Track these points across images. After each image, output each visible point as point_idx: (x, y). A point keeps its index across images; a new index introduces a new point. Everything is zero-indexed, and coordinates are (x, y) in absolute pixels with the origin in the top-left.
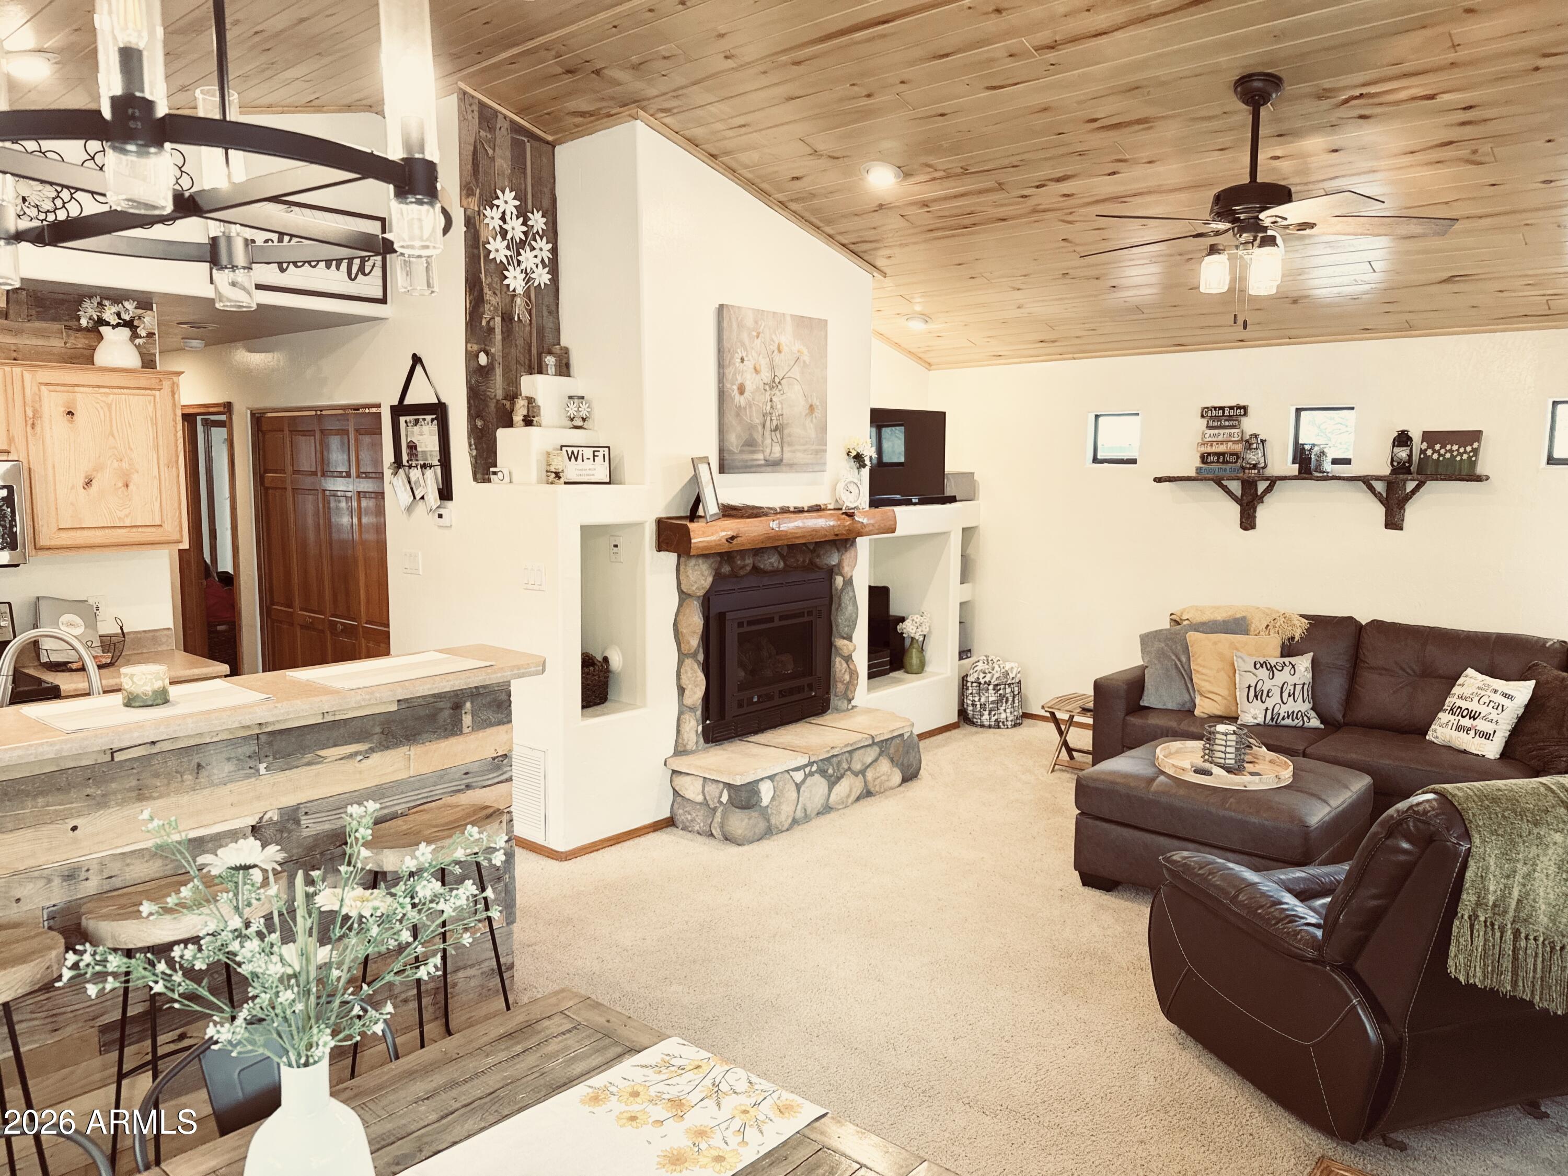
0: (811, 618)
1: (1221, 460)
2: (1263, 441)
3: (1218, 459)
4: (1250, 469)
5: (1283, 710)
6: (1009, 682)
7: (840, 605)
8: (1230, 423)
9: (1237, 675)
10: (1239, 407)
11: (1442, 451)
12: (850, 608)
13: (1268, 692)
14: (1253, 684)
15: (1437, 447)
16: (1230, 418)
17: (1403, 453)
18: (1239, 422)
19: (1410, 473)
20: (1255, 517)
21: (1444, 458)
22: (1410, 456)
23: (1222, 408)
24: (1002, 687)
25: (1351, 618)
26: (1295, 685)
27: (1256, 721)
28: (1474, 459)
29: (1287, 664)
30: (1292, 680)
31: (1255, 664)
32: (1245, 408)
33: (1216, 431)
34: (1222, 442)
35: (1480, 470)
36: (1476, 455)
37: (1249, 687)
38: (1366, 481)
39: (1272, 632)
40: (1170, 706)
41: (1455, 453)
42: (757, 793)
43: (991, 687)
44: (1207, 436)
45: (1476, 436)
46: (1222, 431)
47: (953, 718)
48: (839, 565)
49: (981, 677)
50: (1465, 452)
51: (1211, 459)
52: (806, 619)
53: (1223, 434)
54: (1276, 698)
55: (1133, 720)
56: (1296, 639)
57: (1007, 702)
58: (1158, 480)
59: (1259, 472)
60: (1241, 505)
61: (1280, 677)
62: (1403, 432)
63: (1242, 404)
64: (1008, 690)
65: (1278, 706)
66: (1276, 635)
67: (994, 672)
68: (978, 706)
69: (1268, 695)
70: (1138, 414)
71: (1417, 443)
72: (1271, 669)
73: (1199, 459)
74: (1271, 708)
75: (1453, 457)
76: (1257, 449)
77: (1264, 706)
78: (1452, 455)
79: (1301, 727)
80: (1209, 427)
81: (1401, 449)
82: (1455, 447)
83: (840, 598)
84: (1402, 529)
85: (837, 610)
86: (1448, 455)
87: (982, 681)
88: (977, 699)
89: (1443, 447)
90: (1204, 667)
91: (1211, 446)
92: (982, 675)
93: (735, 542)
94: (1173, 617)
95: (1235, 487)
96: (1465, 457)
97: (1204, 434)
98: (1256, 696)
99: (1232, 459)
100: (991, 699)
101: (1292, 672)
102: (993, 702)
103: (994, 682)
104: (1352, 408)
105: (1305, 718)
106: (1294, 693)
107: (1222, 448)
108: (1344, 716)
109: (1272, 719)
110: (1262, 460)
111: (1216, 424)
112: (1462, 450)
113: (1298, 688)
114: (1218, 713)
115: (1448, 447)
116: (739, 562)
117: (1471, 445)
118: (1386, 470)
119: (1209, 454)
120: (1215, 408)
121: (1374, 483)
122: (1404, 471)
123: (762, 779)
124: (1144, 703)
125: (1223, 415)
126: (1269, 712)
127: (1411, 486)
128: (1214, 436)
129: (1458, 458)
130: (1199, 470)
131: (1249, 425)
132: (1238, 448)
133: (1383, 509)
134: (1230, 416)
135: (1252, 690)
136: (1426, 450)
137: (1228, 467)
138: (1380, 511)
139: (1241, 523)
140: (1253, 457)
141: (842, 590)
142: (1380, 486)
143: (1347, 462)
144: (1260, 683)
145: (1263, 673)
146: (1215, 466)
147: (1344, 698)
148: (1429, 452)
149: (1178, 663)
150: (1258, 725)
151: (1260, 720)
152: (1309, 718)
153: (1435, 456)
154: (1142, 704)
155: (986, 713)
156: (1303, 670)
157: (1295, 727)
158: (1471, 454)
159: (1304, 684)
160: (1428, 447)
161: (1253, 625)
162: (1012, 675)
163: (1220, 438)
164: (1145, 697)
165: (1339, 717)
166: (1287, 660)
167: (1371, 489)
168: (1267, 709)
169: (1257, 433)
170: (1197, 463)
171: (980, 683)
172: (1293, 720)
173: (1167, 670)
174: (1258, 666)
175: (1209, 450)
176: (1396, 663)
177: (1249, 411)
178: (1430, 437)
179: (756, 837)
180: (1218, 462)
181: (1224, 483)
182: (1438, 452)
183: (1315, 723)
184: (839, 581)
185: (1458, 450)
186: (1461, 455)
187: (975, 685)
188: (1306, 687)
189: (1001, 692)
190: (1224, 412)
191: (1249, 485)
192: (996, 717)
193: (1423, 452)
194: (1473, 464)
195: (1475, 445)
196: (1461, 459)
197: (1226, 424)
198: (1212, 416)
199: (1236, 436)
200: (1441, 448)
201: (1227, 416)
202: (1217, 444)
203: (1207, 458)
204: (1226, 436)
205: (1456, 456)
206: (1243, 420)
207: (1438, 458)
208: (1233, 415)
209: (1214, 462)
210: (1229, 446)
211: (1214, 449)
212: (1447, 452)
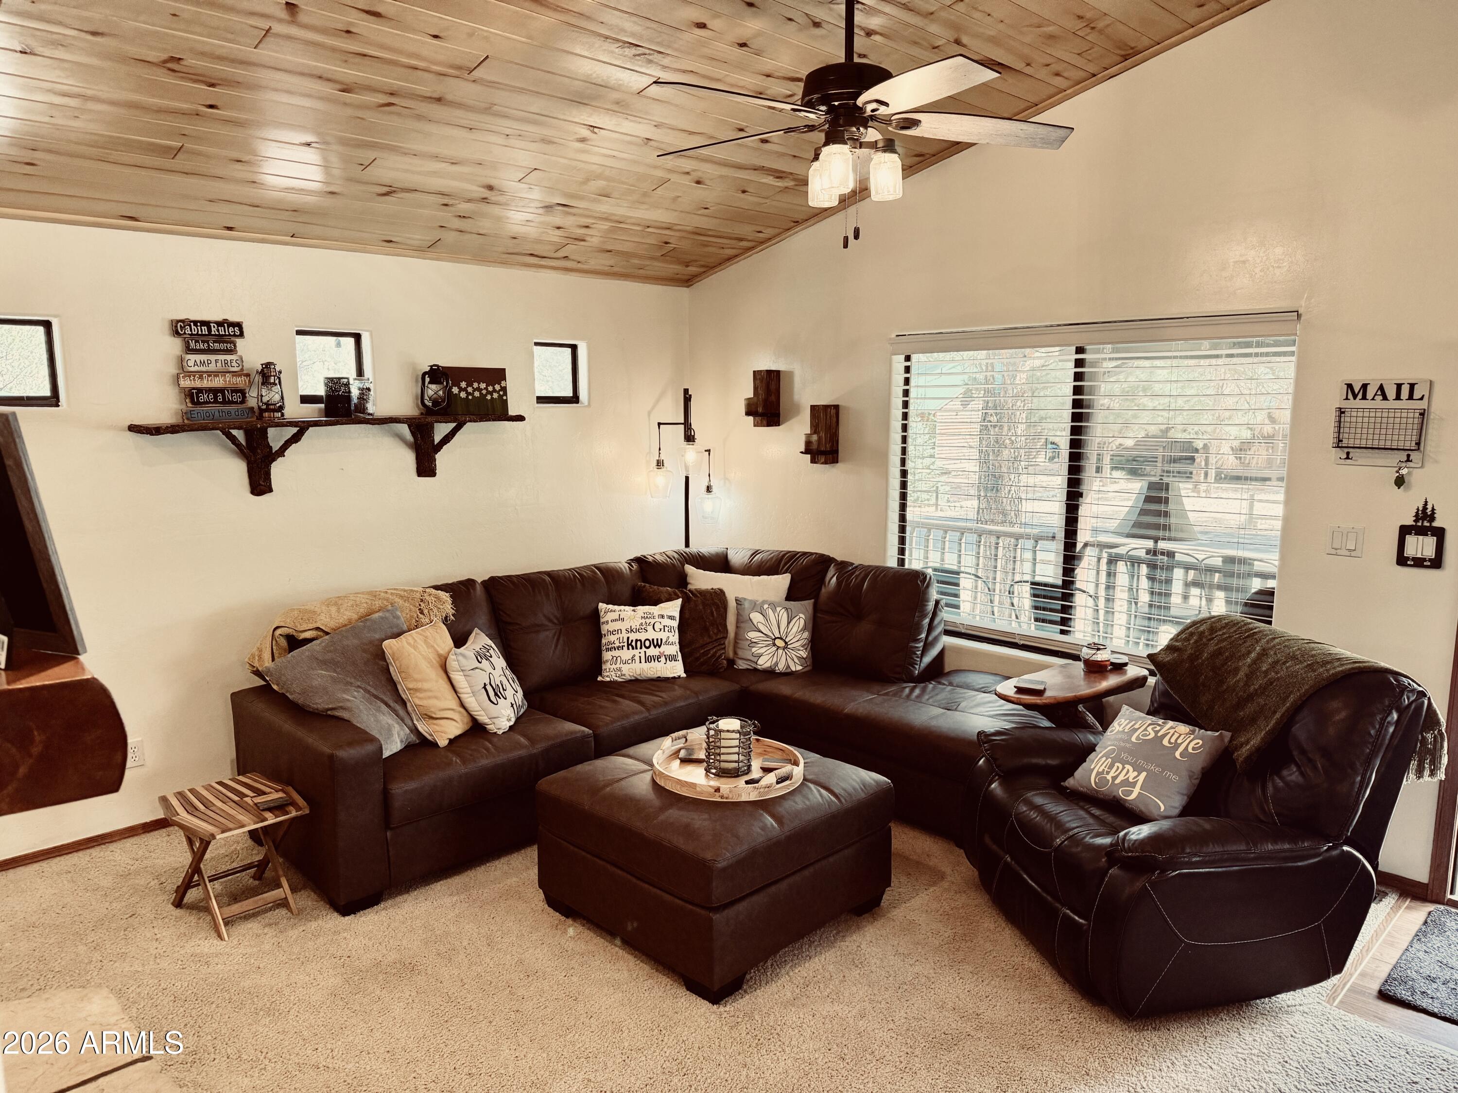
1: (220, 398)
2: (280, 374)
3: (216, 397)
8: (223, 346)
10: (231, 323)
11: (470, 389)
15: (463, 384)
16: (219, 338)
18: (236, 346)
20: (269, 478)
21: (474, 396)
23: (206, 323)
28: (504, 398)
32: (239, 325)
33: (202, 357)
34: (216, 374)
35: (512, 409)
36: (505, 394)
37: (485, 686)
41: (484, 392)
44: (188, 363)
45: (499, 374)
46: (213, 357)
50: (494, 391)
51: (203, 397)
53: (215, 361)
59: (282, 415)
60: (248, 460)
62: (432, 366)
63: (232, 319)
73: (182, 399)
75: (483, 397)
76: (275, 383)
78: (481, 394)
80: (189, 350)
81: (437, 386)
82: (483, 386)
84: (433, 477)
86: (477, 394)
89: (470, 384)
91: (201, 377)
95: (242, 437)
96: (495, 395)
97: (182, 360)
99: (237, 397)
107: (218, 382)
110: (283, 400)
111: (200, 346)
112: (490, 389)
114: (459, 732)
115: (476, 385)
117: (499, 384)
118: (415, 412)
119: (200, 390)
120: (195, 323)
125: (209, 334)
128: (202, 363)
129: (489, 397)
130: (186, 414)
132: (240, 382)
133: (413, 456)
134: (220, 335)
135: (489, 688)
137: (231, 408)
139: (250, 485)
140: (267, 395)
146: (212, 409)
148: (455, 391)
153: (463, 395)
158: (500, 393)
160: (453, 386)
163: (212, 367)
167: (399, 433)
169: (266, 361)
170: (186, 404)
175: (198, 384)
177: (246, 330)
178: (453, 373)
180: (216, 401)
182: (465, 390)
185: (486, 389)
186: (491, 393)
190: (209, 330)
191: (259, 434)
194: (503, 403)
195: (503, 384)
196: (492, 398)
197: (217, 346)
198: (192, 335)
199: (234, 364)
200: (468, 385)
201: (215, 335)
202: (209, 376)
203: (198, 398)
204: (219, 364)
205: (486, 395)
206: (239, 342)
207: (467, 397)
208: (225, 335)
209: (210, 402)
210: (228, 379)
211: (206, 383)
212: (474, 390)
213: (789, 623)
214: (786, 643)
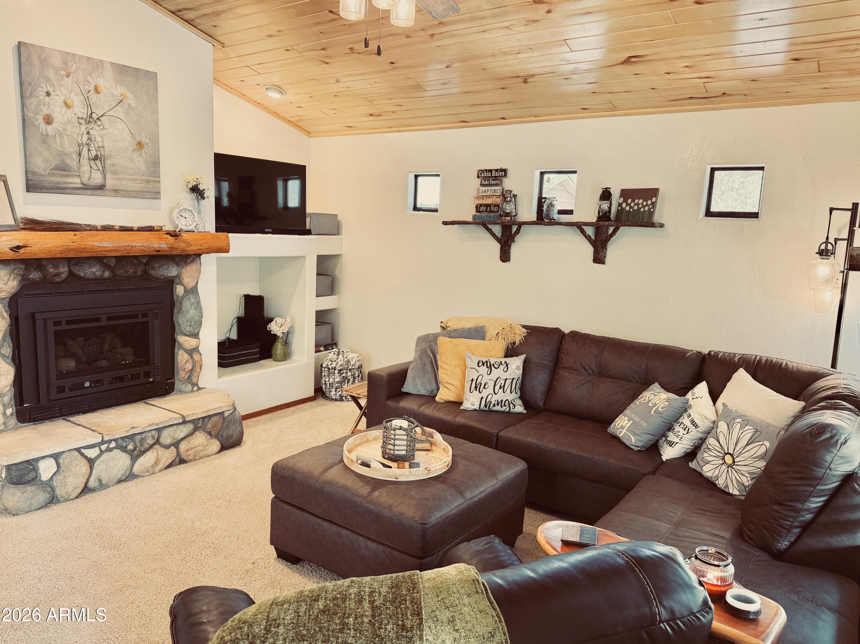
0: (144, 319)
1: (488, 210)
2: (515, 196)
3: (487, 208)
4: (505, 216)
5: (494, 399)
6: (350, 367)
7: (181, 309)
8: (495, 182)
9: (467, 371)
10: (502, 170)
11: (632, 205)
12: (192, 312)
13: (485, 385)
14: (475, 378)
15: (629, 201)
16: (495, 178)
17: (605, 206)
18: (501, 181)
19: (609, 219)
20: (510, 253)
21: (633, 209)
22: (610, 208)
23: (490, 171)
24: (345, 371)
25: (557, 329)
26: (506, 379)
27: (474, 407)
28: (652, 210)
29: (503, 363)
30: (504, 376)
31: (479, 363)
32: (505, 171)
33: (486, 188)
34: (489, 197)
35: (656, 219)
36: (654, 206)
37: (472, 380)
38: (579, 226)
39: (500, 337)
40: (423, 392)
41: (640, 206)
42: (35, 470)
43: (336, 372)
44: (480, 192)
45: (653, 193)
46: (490, 188)
47: (311, 393)
48: (178, 276)
49: (329, 364)
50: (647, 205)
51: (482, 209)
52: (140, 319)
53: (490, 190)
54: (490, 390)
55: (391, 403)
56: (516, 344)
57: (348, 382)
58: (445, 223)
59: (511, 219)
60: (500, 243)
61: (496, 373)
62: (606, 189)
63: (504, 167)
64: (349, 374)
65: (490, 396)
66: (503, 341)
67: (338, 361)
68: (328, 385)
69: (484, 387)
70: (438, 175)
71: (616, 198)
72: (490, 367)
73: (474, 209)
74: (485, 397)
75: (639, 209)
76: (510, 201)
77: (480, 396)
78: (638, 207)
79: (509, 412)
80: (482, 185)
81: (605, 202)
82: (641, 201)
83: (181, 303)
84: (603, 263)
85: (178, 312)
86: (636, 208)
87: (330, 367)
88: (327, 380)
89: (633, 201)
90: (446, 363)
91: (483, 199)
92: (330, 363)
93: (22, 251)
94: (442, 325)
95: (497, 229)
96: (647, 208)
97: (479, 190)
98: (476, 388)
99: (495, 209)
100: (337, 380)
101: (505, 370)
102: (338, 382)
103: (338, 367)
104: (575, 172)
105: (511, 406)
106: (504, 386)
107: (489, 201)
108: (544, 404)
109: (486, 406)
110: (514, 211)
111: (486, 183)
112: (645, 203)
113: (508, 382)
114: (452, 399)
115: (636, 201)
116: (51, 270)
117: (651, 199)
118: (594, 219)
119: (481, 205)
120: (486, 170)
121: (585, 228)
122: (605, 219)
123: (44, 457)
124: (405, 389)
125: (491, 176)
126: (483, 400)
127: (611, 230)
128: (485, 191)
129: (642, 210)
130: (474, 217)
131: (508, 184)
132: (498, 201)
133: (593, 249)
134: (495, 177)
135: (474, 382)
136: (622, 203)
137: (492, 214)
138: (589, 250)
139: (501, 256)
140: (509, 208)
141: (183, 297)
142: (590, 231)
143: (570, 212)
144: (481, 377)
145: (484, 370)
146: (484, 214)
147: (545, 389)
148: (624, 205)
149: (433, 359)
150: (475, 410)
151: (476, 407)
152: (514, 406)
153: (628, 208)
154: (402, 390)
155: (333, 390)
156: (514, 367)
157: (504, 412)
158: (651, 206)
159: (513, 379)
160: (624, 202)
161: (489, 333)
162: (352, 363)
163: (489, 193)
164: (405, 386)
165: (541, 403)
166: (503, 360)
167: (583, 232)
168: (482, 398)
169: (511, 189)
170: (473, 212)
171: (329, 369)
172: (502, 407)
173: (424, 365)
174: (481, 364)
175: (481, 202)
176: (581, 365)
177: (509, 173)
178: (626, 194)
179: (33, 507)
180: (486, 211)
181: (490, 226)
182: (629, 205)
183: (519, 408)
184: (179, 290)
185: (642, 204)
186: (644, 207)
187: (326, 369)
188: (515, 381)
189: (344, 375)
190: (491, 174)
191: (506, 228)
192: (340, 393)
193: (620, 205)
194: (651, 214)
195: (654, 199)
196: (644, 210)
197: (493, 182)
198: (484, 177)
199: (498, 191)
200: (632, 202)
201: (494, 177)
202: (486, 198)
203: (480, 208)
204: (492, 192)
205: (641, 208)
206: (504, 179)
207: (630, 210)
208: (498, 176)
209: (484, 211)
210: (494, 199)
211: (484, 202)
212: (635, 204)
213: (747, 445)
214: (734, 462)
